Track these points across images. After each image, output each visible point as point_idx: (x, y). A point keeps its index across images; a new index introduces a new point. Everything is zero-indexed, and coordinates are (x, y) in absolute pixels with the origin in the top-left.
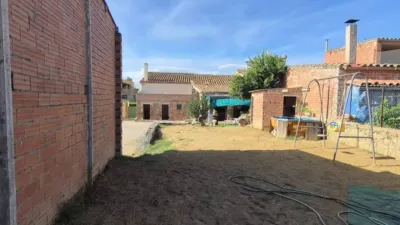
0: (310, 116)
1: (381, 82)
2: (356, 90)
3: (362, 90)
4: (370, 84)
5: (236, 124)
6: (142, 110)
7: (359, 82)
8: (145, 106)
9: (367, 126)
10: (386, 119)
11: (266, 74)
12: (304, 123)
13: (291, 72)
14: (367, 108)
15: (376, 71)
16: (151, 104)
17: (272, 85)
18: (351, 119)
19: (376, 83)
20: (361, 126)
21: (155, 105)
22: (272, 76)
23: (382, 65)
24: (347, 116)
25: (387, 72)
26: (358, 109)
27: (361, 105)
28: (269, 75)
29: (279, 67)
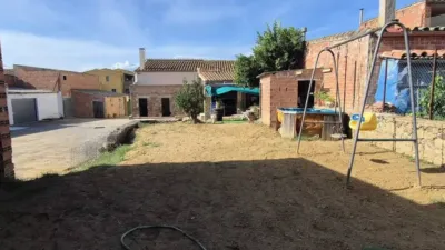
0: (332, 106)
1: (430, 52)
2: (393, 66)
3: (402, 65)
4: (414, 55)
5: (244, 120)
6: (138, 105)
7: (398, 53)
8: (140, 100)
9: (409, 118)
10: (439, 106)
11: (278, 52)
12: (320, 115)
13: (310, 48)
14: (408, 93)
15: (423, 37)
16: (147, 97)
17: (286, 67)
18: (386, 108)
19: (424, 54)
20: (399, 119)
21: (153, 99)
22: (286, 55)
23: (431, 29)
24: (379, 104)
25: (440, 38)
26: (396, 94)
27: (400, 88)
28: (281, 55)
29: (295, 43)
